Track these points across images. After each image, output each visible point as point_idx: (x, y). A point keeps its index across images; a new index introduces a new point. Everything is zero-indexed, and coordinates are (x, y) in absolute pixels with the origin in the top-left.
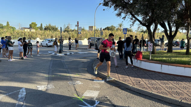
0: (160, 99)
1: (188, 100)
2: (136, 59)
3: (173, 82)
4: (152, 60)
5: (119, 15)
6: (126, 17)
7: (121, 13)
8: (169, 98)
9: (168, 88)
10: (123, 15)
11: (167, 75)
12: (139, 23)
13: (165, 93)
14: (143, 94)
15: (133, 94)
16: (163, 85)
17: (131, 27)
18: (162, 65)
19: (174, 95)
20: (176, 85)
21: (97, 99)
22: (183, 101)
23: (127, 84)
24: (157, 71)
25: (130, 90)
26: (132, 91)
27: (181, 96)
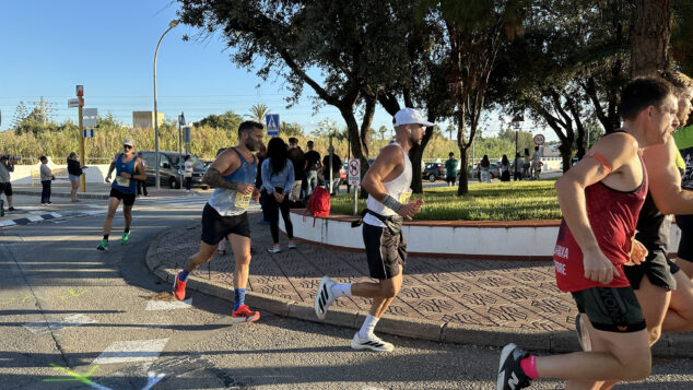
1: (463, 320)
2: (312, 215)
3: (422, 275)
5: (245, 59)
6: (271, 69)
7: (251, 55)
8: (411, 323)
9: (410, 295)
10: (259, 61)
12: (317, 96)
13: (398, 309)
15: (299, 328)
17: (290, 106)
19: (425, 312)
20: (431, 282)
21: (153, 367)
22: (449, 325)
23: (278, 299)
25: (286, 317)
26: (294, 322)
27: (444, 312)
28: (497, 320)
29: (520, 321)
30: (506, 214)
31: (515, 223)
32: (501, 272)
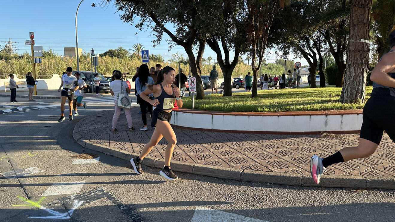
0: (209, 174)
1: (253, 168)
3: (230, 143)
4: (196, 108)
5: (128, 18)
6: (143, 23)
7: (132, 15)
8: (224, 170)
9: (223, 154)
10: (137, 19)
11: (222, 133)
12: (171, 39)
13: (217, 163)
14: (179, 170)
16: (214, 150)
17: (156, 45)
18: (214, 115)
19: (232, 164)
20: (235, 147)
21: (77, 197)
22: (245, 171)
23: (149, 157)
24: (205, 128)
25: (154, 168)
26: (158, 170)
27: (242, 164)
28: (272, 168)
29: (285, 169)
30: (278, 108)
31: (283, 113)
32: (275, 141)
